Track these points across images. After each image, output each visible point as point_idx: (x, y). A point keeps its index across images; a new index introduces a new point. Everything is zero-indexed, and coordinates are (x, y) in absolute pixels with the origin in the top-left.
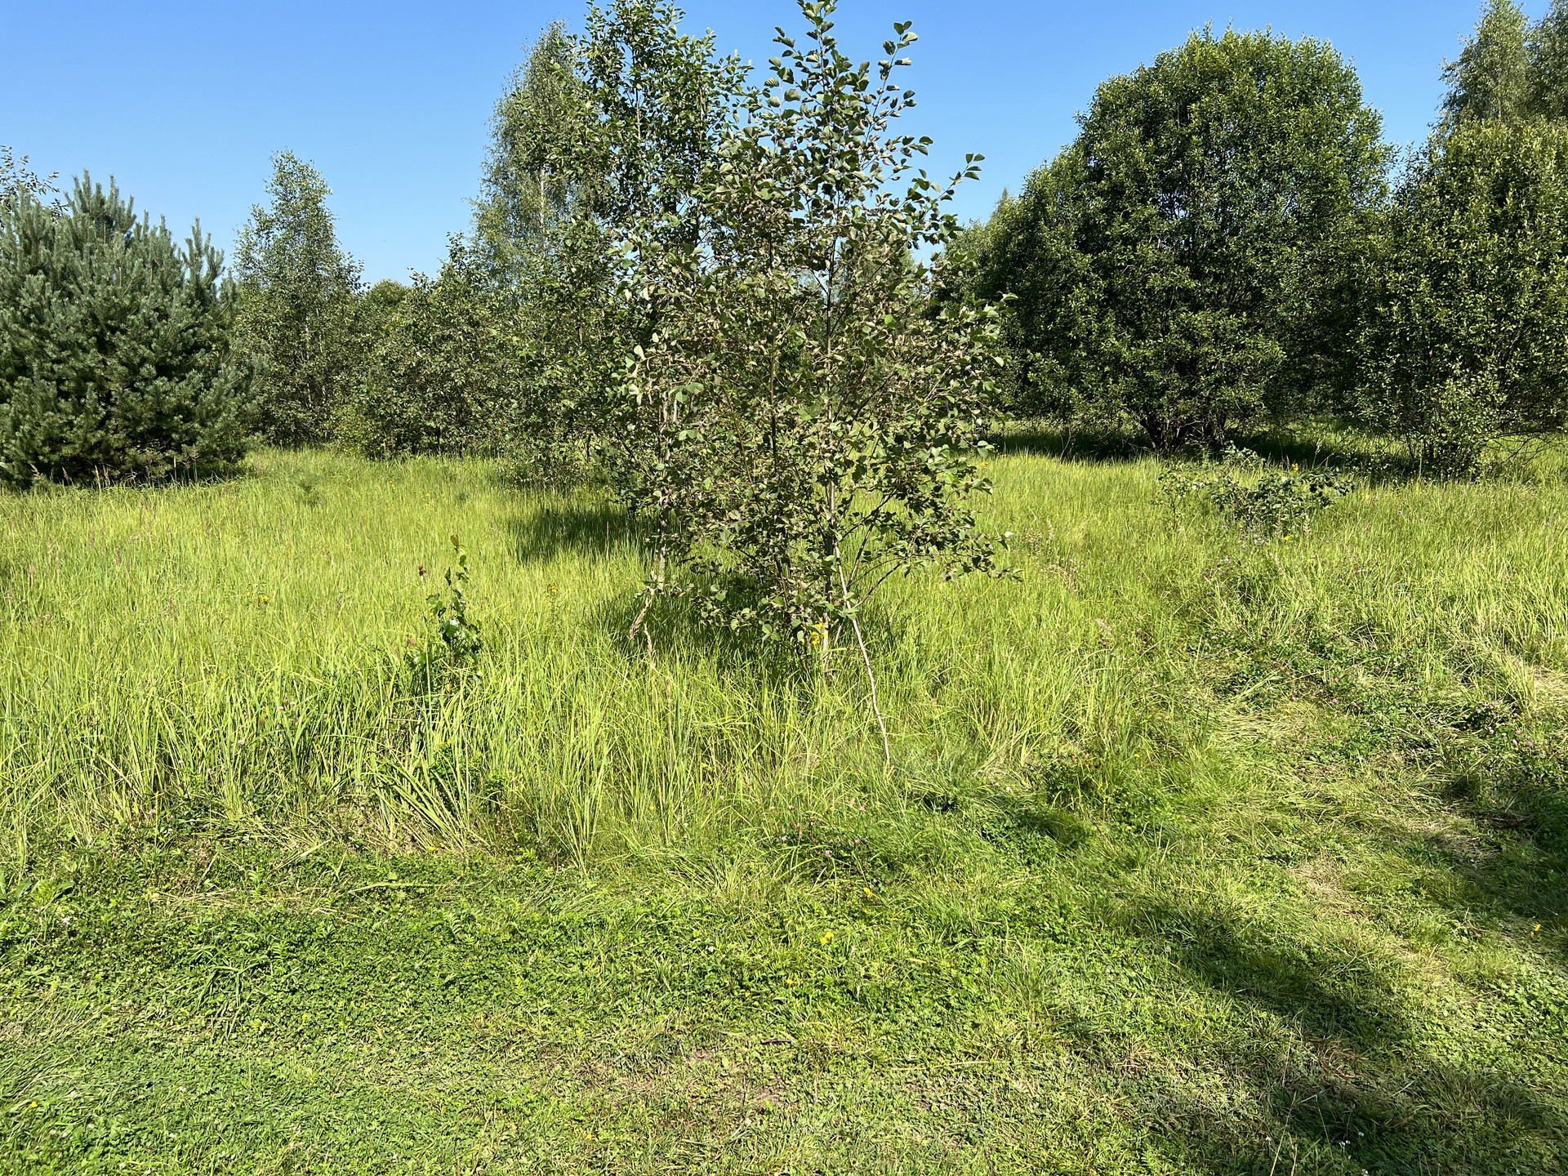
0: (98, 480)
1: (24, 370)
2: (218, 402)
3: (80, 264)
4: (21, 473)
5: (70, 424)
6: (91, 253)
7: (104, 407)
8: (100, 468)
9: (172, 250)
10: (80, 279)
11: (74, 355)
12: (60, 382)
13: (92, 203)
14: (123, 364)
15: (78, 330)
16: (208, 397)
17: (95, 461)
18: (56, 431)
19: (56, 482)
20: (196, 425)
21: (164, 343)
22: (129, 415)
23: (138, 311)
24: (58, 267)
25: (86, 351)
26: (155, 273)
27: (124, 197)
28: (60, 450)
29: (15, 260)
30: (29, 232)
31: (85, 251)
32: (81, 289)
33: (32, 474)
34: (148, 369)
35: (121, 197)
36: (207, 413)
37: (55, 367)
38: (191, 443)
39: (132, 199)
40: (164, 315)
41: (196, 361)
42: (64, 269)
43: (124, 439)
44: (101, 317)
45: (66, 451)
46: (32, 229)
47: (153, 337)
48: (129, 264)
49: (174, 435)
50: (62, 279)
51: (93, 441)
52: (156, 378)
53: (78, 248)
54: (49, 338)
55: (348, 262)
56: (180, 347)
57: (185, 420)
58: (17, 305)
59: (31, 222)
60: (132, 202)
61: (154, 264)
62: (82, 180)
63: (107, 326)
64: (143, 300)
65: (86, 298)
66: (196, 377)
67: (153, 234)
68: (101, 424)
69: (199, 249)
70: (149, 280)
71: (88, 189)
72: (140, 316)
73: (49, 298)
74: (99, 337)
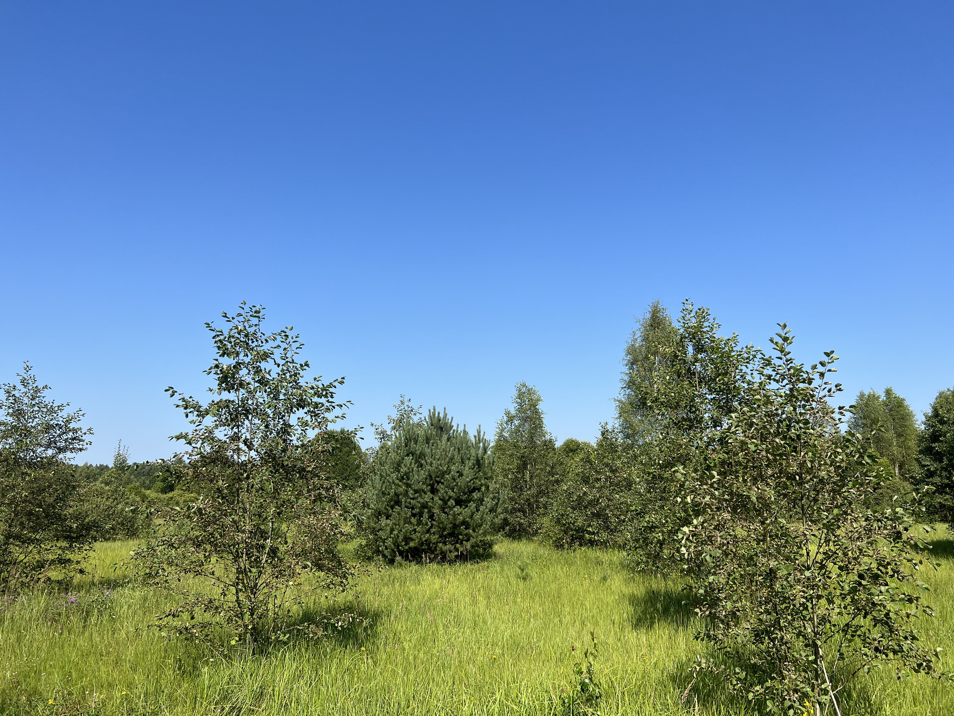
0: (424, 559)
1: (398, 503)
2: (481, 519)
3: (427, 451)
4: (391, 556)
5: (415, 530)
6: (433, 445)
7: (430, 522)
8: (425, 554)
9: (468, 442)
10: (427, 458)
11: (421, 496)
12: (413, 508)
13: (435, 421)
14: (440, 499)
15: (424, 484)
16: (477, 516)
17: (423, 550)
18: (408, 534)
19: (405, 560)
20: (471, 531)
21: (460, 488)
22: (441, 525)
23: (450, 472)
24: (418, 452)
25: (425, 493)
26: (459, 453)
27: (449, 417)
28: (409, 544)
29: (401, 450)
30: (408, 437)
31: (431, 444)
32: (426, 462)
33: (395, 556)
34: (452, 502)
35: (448, 417)
36: (476, 524)
37: (412, 501)
38: (467, 540)
39: (452, 418)
40: (461, 475)
41: (473, 497)
42: (420, 453)
43: (438, 538)
44: (433, 476)
45: (412, 544)
46: (409, 435)
47: (455, 485)
48: (448, 450)
49: (460, 537)
50: (419, 458)
51: (424, 539)
52: (454, 507)
53: (428, 443)
54: (410, 487)
55: (549, 437)
56: (466, 490)
57: (466, 529)
58: (399, 471)
59: (409, 432)
60: (452, 419)
61: (459, 449)
62: (432, 411)
63: (436, 481)
64: (452, 468)
65: (428, 467)
66: (473, 505)
67: (460, 434)
68: (428, 531)
69: (479, 440)
70: (456, 457)
71: (434, 415)
72: (450, 475)
73: (413, 468)
74: (432, 486)
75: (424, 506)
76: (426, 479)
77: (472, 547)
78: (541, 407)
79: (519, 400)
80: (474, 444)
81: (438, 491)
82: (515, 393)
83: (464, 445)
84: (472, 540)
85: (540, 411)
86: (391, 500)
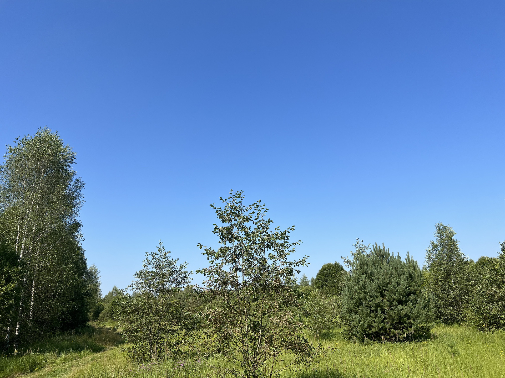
0: (383, 340)
1: (361, 304)
2: (418, 313)
3: (375, 271)
4: (361, 337)
5: (374, 321)
6: (378, 267)
7: (383, 315)
8: (383, 336)
9: (401, 263)
10: (375, 275)
11: (374, 299)
12: (370, 307)
13: (378, 252)
14: (388, 301)
15: (375, 291)
16: (415, 311)
17: (382, 333)
18: (370, 323)
19: (371, 340)
20: (412, 321)
21: (400, 293)
22: (391, 318)
23: (391, 284)
24: (369, 272)
25: (377, 297)
26: (396, 271)
29: (358, 271)
30: (361, 263)
31: (376, 266)
32: (375, 278)
35: (386, 249)
36: (415, 316)
37: (369, 303)
38: (411, 327)
40: (399, 284)
41: (410, 298)
42: (371, 272)
43: (390, 326)
44: (381, 286)
45: (373, 330)
47: (396, 291)
48: (388, 269)
49: (405, 324)
50: (370, 276)
51: (381, 327)
52: (398, 305)
54: (367, 294)
56: (405, 294)
57: (408, 319)
58: (359, 284)
60: (389, 250)
61: (395, 268)
62: (375, 246)
63: (383, 289)
64: (393, 280)
65: (377, 281)
66: (410, 304)
67: (395, 259)
68: (383, 321)
69: (409, 261)
70: (394, 273)
71: (377, 248)
73: (367, 282)
74: (381, 292)
75: (378, 305)
76: (377, 288)
77: (415, 331)
78: (455, 237)
79: (439, 235)
80: (406, 264)
81: (385, 295)
82: (435, 230)
83: (398, 265)
84: (414, 327)
85: (455, 240)
86: (356, 303)
